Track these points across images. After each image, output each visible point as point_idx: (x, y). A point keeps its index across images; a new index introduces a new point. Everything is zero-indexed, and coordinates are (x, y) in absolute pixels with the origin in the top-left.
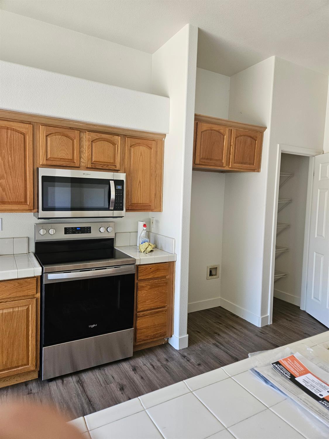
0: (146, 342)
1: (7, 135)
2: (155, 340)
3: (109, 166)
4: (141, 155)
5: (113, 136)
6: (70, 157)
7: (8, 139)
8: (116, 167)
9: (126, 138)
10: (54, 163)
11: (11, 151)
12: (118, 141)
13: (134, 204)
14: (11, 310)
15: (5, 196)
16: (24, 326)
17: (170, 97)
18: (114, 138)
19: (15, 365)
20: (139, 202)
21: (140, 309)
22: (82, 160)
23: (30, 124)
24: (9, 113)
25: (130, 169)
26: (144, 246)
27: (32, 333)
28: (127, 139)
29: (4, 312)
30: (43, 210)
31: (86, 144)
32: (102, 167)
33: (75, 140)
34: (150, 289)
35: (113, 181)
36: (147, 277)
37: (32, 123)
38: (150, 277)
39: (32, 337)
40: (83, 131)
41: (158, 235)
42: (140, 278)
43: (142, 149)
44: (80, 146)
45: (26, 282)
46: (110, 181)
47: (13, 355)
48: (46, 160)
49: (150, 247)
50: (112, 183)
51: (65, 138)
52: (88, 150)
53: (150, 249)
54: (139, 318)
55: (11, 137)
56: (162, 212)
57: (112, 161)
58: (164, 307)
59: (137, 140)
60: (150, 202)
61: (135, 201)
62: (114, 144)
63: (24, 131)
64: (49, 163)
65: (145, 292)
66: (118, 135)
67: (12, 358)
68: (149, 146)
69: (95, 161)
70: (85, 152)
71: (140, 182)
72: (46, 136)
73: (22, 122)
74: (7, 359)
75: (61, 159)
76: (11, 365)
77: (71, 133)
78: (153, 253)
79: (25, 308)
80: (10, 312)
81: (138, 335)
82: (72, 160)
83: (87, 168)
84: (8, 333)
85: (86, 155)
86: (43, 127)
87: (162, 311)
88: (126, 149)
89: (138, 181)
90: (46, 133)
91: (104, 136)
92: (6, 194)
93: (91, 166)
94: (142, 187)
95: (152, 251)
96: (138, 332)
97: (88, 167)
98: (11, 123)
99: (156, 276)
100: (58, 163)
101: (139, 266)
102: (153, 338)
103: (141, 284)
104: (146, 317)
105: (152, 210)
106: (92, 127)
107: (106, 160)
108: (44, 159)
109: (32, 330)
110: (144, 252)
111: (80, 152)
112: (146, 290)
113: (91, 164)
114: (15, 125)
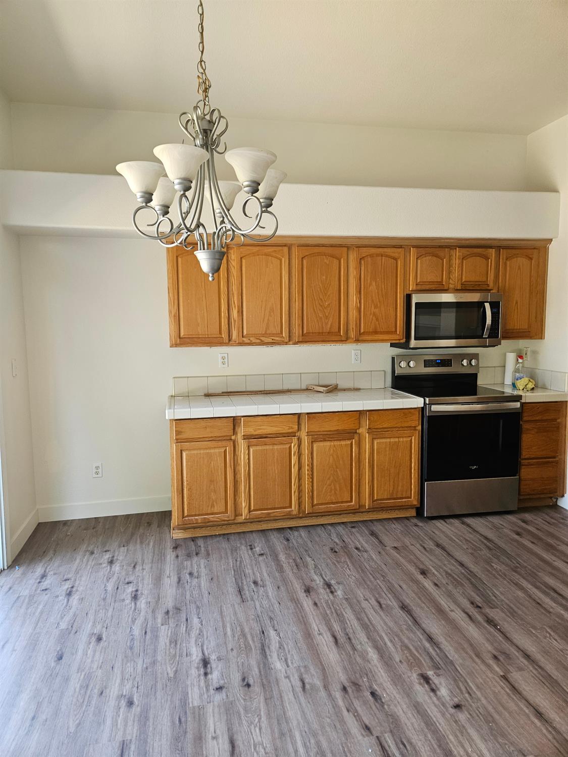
0: (531, 497)
1: (382, 262)
2: (542, 496)
3: (481, 286)
4: (519, 268)
5: (485, 249)
6: (439, 280)
7: (383, 266)
8: (489, 286)
9: (501, 250)
10: (424, 287)
11: (384, 279)
12: (492, 255)
13: (509, 329)
14: (397, 440)
15: (378, 326)
16: (408, 458)
17: (560, 191)
18: (487, 251)
19: (399, 496)
20: (516, 328)
21: (525, 456)
22: (451, 281)
23: (401, 248)
24: (385, 239)
25: (505, 286)
26: (522, 382)
27: (414, 466)
28: (503, 251)
29: (391, 441)
30: (415, 340)
31: (456, 262)
32: (473, 287)
33: (445, 260)
34: (537, 433)
35: (488, 303)
36: (534, 419)
37: (404, 246)
38: (537, 418)
39: (414, 470)
40: (453, 248)
41: (537, 370)
42: (525, 419)
43: (522, 261)
44: (450, 266)
45: (410, 412)
46: (485, 304)
47: (398, 486)
48: (416, 285)
49: (530, 383)
50: (487, 305)
51: (435, 259)
52: (458, 269)
53: (530, 386)
54: (524, 467)
55: (385, 264)
56: (544, 339)
57: (484, 279)
58: (554, 457)
59: (514, 250)
60: (530, 326)
61: (510, 326)
62: (487, 258)
63: (396, 255)
64: (419, 287)
65: (532, 436)
66: (491, 247)
67: (397, 488)
68: (529, 257)
69: (465, 281)
70: (454, 271)
71: (517, 303)
72: (417, 259)
73: (394, 247)
74: (394, 488)
75: (430, 282)
76: (397, 495)
77: (441, 253)
78: (535, 391)
79: (409, 439)
80: (396, 442)
81: (522, 487)
82: (441, 283)
83: (457, 290)
84: (394, 462)
85: (456, 274)
86: (414, 249)
87: (552, 462)
88: (501, 263)
89: (515, 302)
90: (417, 256)
91: (476, 250)
92: (379, 324)
93: (462, 287)
94: (519, 307)
95: (533, 389)
96: (523, 483)
97: (458, 288)
98: (385, 250)
99: (545, 418)
100: (427, 287)
101: (524, 405)
102: (541, 494)
103: (525, 426)
104: (532, 466)
105: (531, 338)
106: (463, 242)
107: (477, 279)
108: (414, 284)
109: (415, 463)
110: (523, 389)
111: (449, 272)
112: (533, 434)
113: (460, 286)
114: (389, 251)
